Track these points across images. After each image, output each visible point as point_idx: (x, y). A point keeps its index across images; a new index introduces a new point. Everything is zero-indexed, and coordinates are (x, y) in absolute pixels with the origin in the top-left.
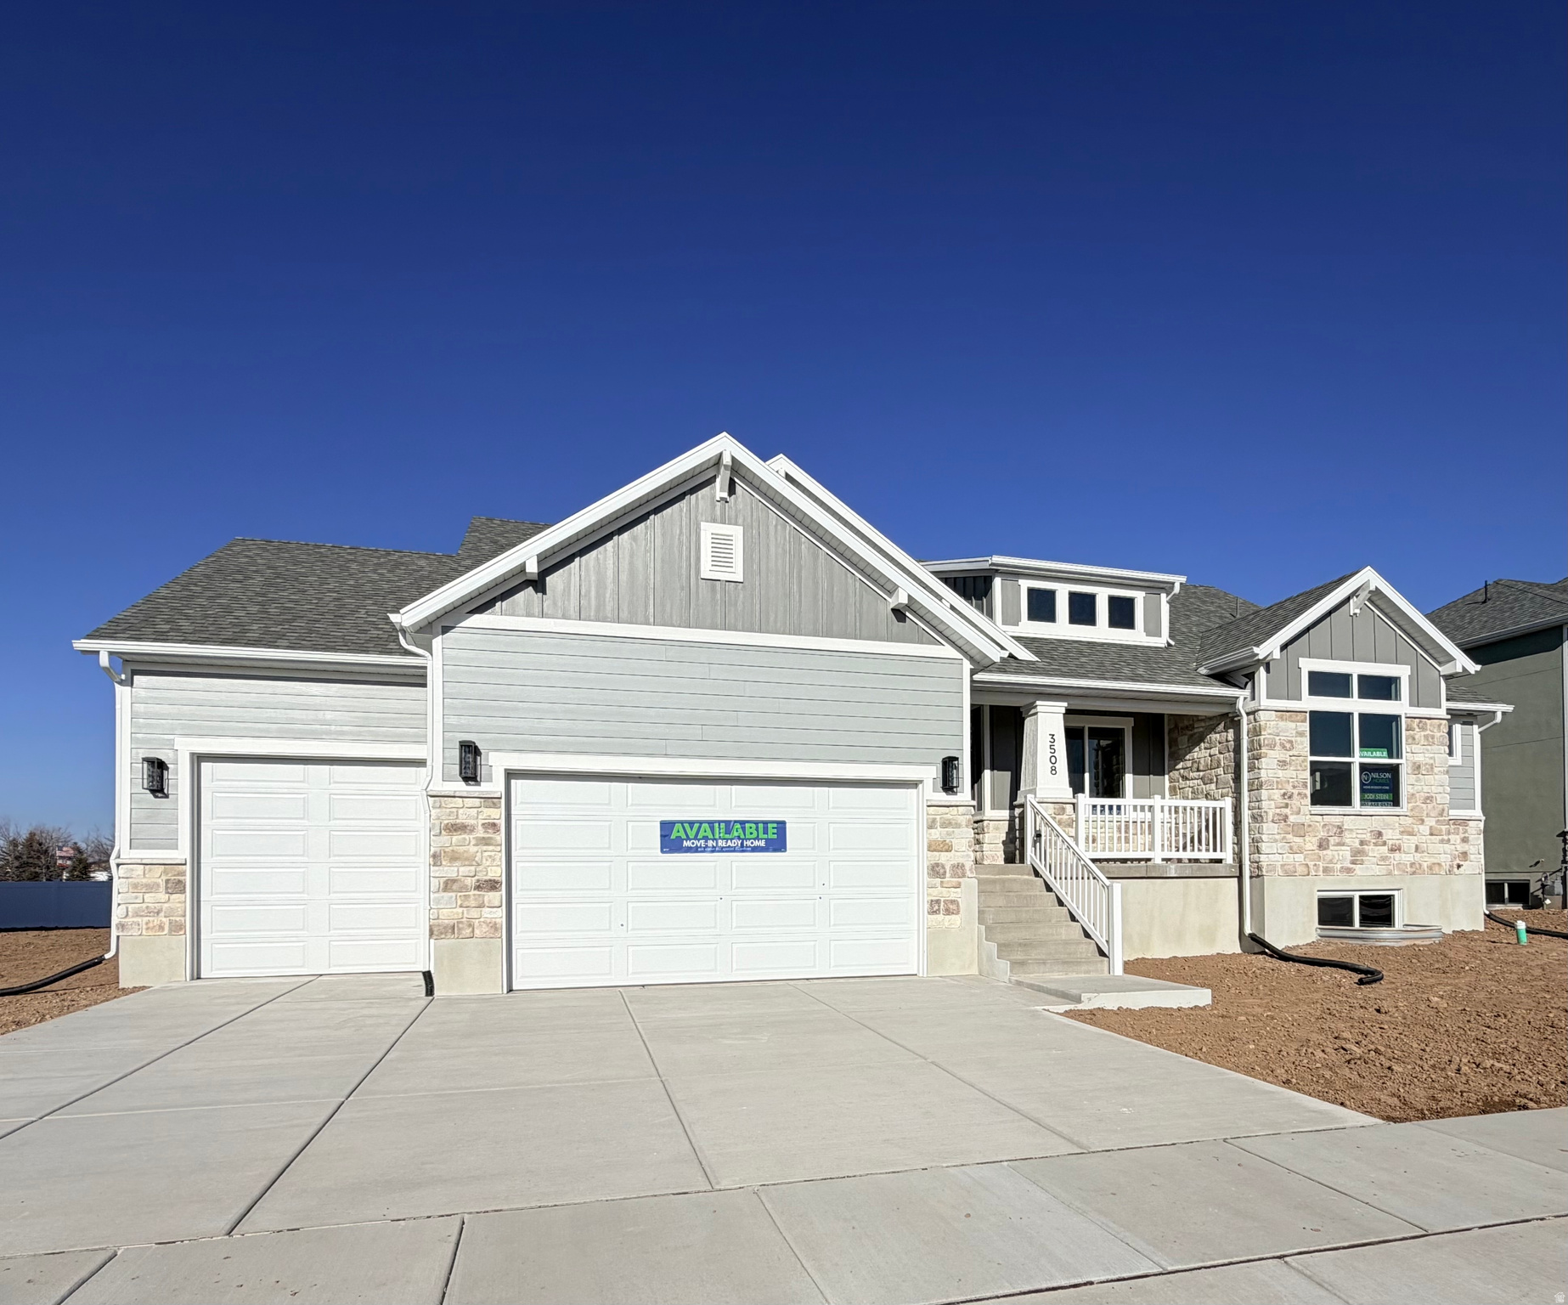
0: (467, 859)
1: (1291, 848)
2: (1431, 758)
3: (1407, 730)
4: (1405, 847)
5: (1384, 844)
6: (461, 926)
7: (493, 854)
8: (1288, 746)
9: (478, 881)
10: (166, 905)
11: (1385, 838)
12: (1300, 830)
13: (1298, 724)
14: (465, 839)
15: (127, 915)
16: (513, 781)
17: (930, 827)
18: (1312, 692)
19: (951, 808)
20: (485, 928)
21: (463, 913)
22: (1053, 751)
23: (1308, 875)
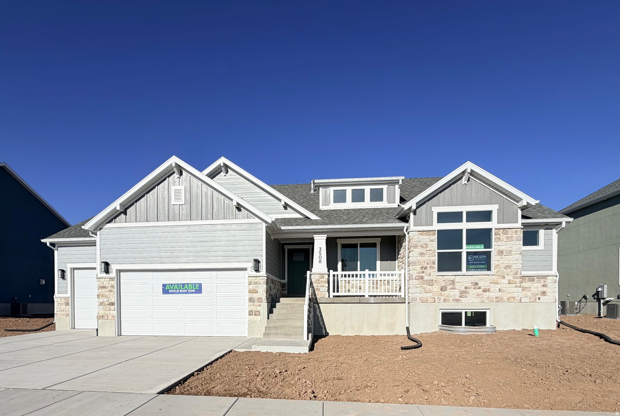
0: (106, 296)
1: (425, 291)
2: (511, 247)
3: (495, 235)
4: (491, 290)
5: (480, 288)
6: (105, 316)
7: (112, 295)
8: (424, 246)
9: (109, 303)
10: (65, 309)
11: (480, 285)
12: (431, 283)
13: (430, 236)
14: (105, 290)
15: (57, 311)
16: (121, 273)
17: (249, 284)
18: (439, 221)
19: (258, 277)
20: (111, 317)
21: (105, 312)
22: (320, 254)
23: (435, 302)
